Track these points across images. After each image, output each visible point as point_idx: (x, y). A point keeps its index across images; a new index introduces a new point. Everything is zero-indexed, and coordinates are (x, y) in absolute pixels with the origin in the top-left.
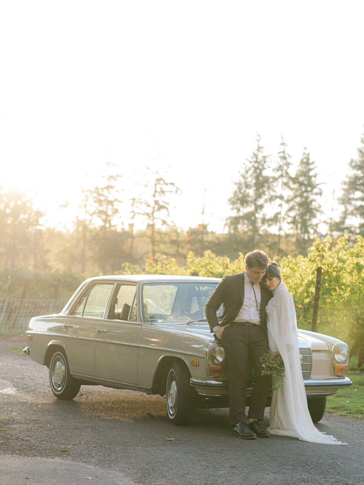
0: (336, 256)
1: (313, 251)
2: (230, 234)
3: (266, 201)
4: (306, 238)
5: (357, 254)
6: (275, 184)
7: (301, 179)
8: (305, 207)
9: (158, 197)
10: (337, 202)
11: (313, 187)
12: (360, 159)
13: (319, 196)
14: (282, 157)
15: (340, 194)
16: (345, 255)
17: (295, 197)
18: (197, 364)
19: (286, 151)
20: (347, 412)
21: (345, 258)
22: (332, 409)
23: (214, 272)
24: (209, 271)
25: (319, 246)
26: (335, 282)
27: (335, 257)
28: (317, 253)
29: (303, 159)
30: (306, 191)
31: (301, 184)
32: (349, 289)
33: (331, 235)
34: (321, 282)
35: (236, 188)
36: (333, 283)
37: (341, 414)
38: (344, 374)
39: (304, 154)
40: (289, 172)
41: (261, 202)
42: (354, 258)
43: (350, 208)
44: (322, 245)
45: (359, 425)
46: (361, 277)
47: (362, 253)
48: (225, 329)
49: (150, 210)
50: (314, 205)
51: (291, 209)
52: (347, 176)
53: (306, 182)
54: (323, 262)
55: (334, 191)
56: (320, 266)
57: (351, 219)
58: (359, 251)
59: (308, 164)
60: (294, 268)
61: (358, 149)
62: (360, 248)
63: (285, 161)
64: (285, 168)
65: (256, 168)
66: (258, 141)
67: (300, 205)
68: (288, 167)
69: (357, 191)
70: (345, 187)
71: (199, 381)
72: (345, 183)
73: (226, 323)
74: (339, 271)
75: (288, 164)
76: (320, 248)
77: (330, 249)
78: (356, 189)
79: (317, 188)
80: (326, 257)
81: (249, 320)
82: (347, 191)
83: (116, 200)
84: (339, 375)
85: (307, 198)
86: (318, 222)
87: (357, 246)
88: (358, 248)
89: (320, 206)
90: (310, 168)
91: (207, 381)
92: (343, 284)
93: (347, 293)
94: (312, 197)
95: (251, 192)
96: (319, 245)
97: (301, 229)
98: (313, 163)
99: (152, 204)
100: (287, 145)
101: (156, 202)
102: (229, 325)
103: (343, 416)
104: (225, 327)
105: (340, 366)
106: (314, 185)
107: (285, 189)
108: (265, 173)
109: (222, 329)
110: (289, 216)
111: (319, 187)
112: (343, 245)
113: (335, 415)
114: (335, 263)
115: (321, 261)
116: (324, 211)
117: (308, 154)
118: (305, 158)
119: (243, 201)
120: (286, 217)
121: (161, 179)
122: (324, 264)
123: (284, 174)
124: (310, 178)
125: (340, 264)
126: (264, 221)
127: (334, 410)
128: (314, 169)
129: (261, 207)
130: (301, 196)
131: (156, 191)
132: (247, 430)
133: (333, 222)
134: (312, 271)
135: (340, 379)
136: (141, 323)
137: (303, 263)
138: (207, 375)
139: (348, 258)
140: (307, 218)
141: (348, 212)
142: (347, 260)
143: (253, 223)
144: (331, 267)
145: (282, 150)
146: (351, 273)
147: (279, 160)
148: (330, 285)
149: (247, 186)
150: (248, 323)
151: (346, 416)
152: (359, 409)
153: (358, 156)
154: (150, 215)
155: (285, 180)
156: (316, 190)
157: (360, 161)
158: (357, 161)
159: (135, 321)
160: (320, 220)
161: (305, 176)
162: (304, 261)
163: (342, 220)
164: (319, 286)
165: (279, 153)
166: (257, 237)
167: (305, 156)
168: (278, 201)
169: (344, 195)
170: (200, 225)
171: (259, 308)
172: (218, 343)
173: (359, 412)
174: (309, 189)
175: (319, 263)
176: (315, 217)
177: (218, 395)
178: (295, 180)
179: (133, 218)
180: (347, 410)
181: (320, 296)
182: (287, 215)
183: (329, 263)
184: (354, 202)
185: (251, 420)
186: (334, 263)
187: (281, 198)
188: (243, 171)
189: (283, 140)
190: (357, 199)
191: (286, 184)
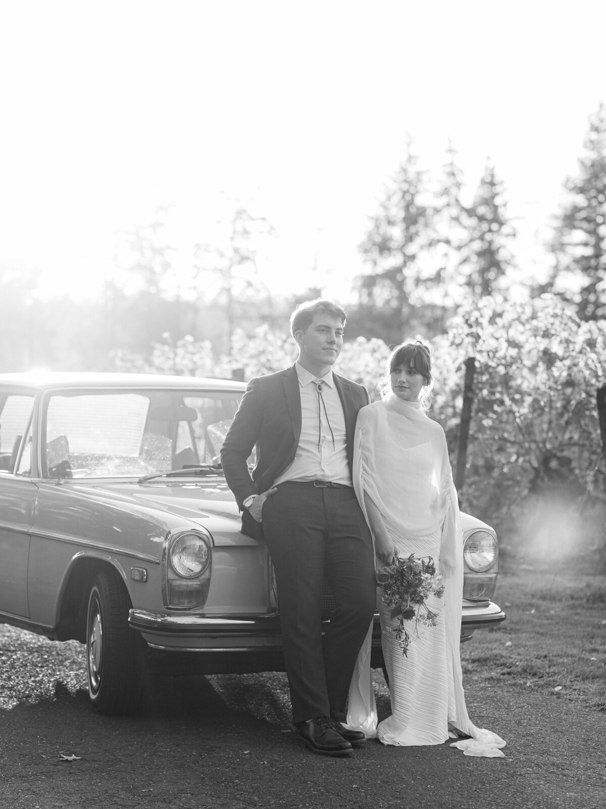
0: (505, 336)
1: (458, 325)
2: (361, 306)
3: (422, 247)
5: (544, 332)
6: (436, 218)
7: (482, 210)
8: (488, 257)
9: (240, 243)
11: (501, 224)
12: (582, 177)
13: (510, 239)
14: (449, 172)
15: (549, 235)
16: (522, 333)
17: (472, 240)
18: (143, 578)
19: (456, 163)
20: (504, 671)
21: (521, 339)
22: (474, 661)
25: (470, 317)
26: (502, 388)
27: (501, 337)
28: (467, 330)
29: (485, 176)
30: (490, 231)
31: (481, 219)
32: (528, 400)
34: (474, 387)
35: (371, 225)
36: (499, 389)
37: (489, 676)
38: (486, 595)
39: (487, 167)
40: (460, 198)
41: (412, 249)
42: (539, 339)
43: (565, 260)
44: (476, 314)
45: (523, 707)
46: (553, 376)
47: (556, 330)
48: (268, 498)
49: (224, 263)
50: (503, 254)
51: (465, 260)
53: (489, 216)
54: (479, 348)
56: (472, 355)
57: (565, 277)
58: (549, 326)
59: (492, 184)
62: (552, 320)
63: (453, 180)
64: (454, 191)
65: (405, 192)
66: (409, 145)
67: (481, 254)
68: (459, 190)
69: (576, 230)
71: (149, 618)
72: (556, 217)
74: (511, 365)
75: (458, 185)
76: (473, 319)
77: (492, 321)
78: (574, 227)
79: (507, 226)
80: (483, 338)
82: (560, 231)
83: (168, 247)
84: (475, 598)
85: (490, 243)
86: (510, 283)
87: (546, 315)
88: (546, 319)
89: (513, 256)
90: (495, 191)
91: (166, 618)
92: (519, 391)
93: (524, 407)
94: (499, 240)
95: (397, 233)
96: (469, 313)
98: (500, 183)
99: (230, 253)
100: (457, 153)
101: (236, 250)
103: (494, 680)
105: (477, 578)
106: (504, 220)
107: (454, 228)
108: (421, 200)
110: (460, 274)
111: (510, 223)
112: (518, 313)
113: (475, 678)
114: (501, 349)
115: (474, 345)
117: (493, 169)
118: (488, 175)
119: (384, 247)
120: (455, 275)
121: (244, 211)
122: (480, 352)
123: (453, 201)
124: (496, 208)
125: (513, 352)
126: (418, 281)
127: (475, 664)
128: (501, 193)
129: (413, 258)
130: (482, 238)
131: (235, 232)
133: (535, 284)
134: (456, 365)
135: (476, 607)
136: (38, 479)
139: (527, 340)
140: (492, 276)
141: (562, 266)
142: (525, 343)
143: (400, 285)
144: (494, 356)
145: (450, 161)
146: (533, 369)
147: (444, 177)
148: (493, 393)
149: (390, 223)
150: (318, 482)
151: (499, 680)
152: (529, 663)
153: (578, 170)
154: (225, 273)
155: (454, 211)
156: (505, 229)
157: (581, 180)
158: (577, 180)
159: (27, 475)
160: (513, 280)
161: (487, 205)
163: (551, 280)
164: (470, 395)
165: (445, 166)
166: (405, 310)
167: (487, 172)
168: (442, 247)
169: (555, 237)
170: (310, 290)
173: (528, 671)
174: (495, 227)
175: (470, 349)
176: (504, 273)
178: (471, 212)
179: (195, 277)
180: (503, 665)
181: (473, 414)
182: (457, 271)
183: (489, 348)
184: (570, 250)
186: (498, 349)
187: (448, 242)
188: (383, 197)
189: (451, 143)
190: (576, 245)
191: (456, 219)
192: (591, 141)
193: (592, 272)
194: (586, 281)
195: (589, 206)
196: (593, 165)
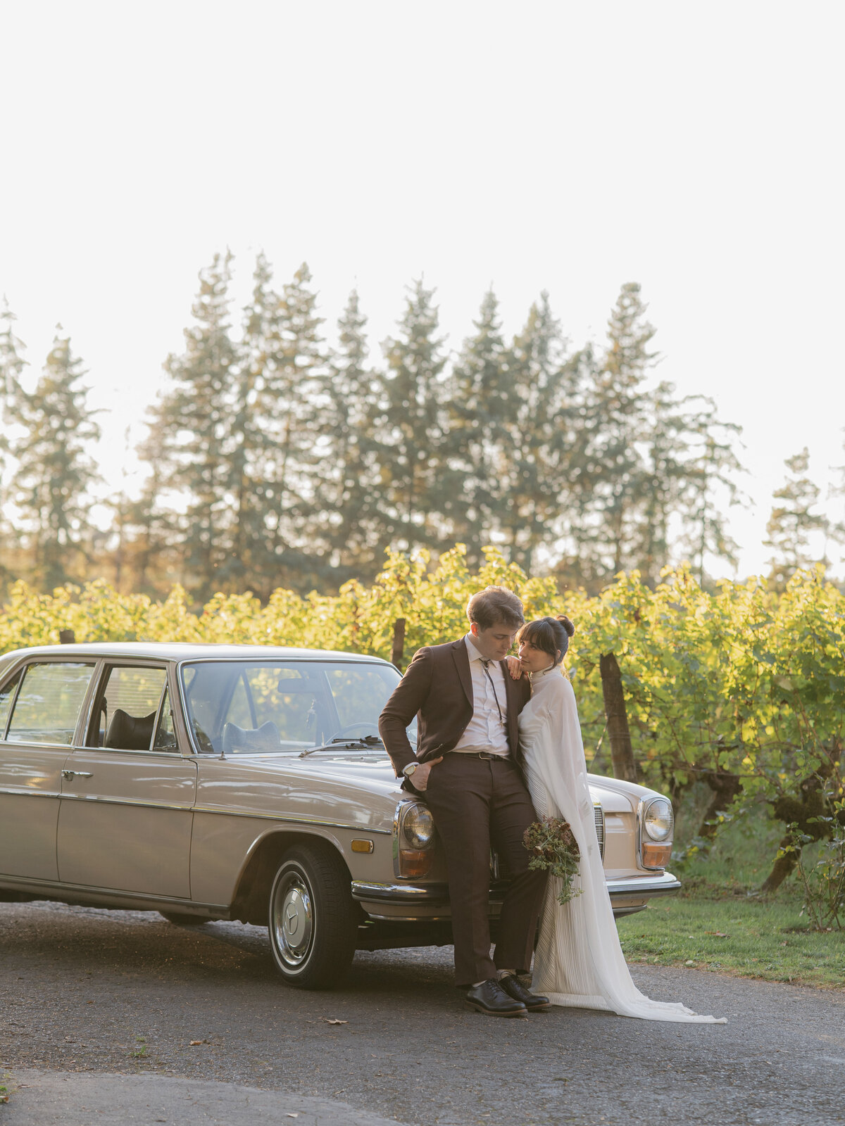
0: (439, 593)
1: (389, 581)
4: (62, 539)
7: (52, 399)
8: (59, 465)
10: (135, 454)
11: (78, 419)
12: (190, 355)
13: (92, 441)
14: (5, 345)
15: (143, 435)
17: (37, 441)
18: (369, 847)
19: (14, 332)
23: (112, 629)
24: (100, 628)
27: (435, 595)
28: (397, 587)
29: (54, 351)
30: (63, 428)
31: (50, 411)
33: (121, 533)
38: (661, 865)
39: (56, 339)
40: (20, 382)
43: (167, 470)
48: (433, 767)
50: (81, 461)
51: (27, 470)
52: (158, 395)
53: (61, 407)
54: (409, 607)
55: (128, 430)
56: (400, 615)
57: (167, 495)
59: (65, 363)
60: (300, 619)
61: (186, 330)
63: (10, 356)
64: (12, 372)
67: (48, 460)
68: (19, 371)
69: (182, 429)
70: (154, 419)
71: (373, 888)
72: (154, 411)
73: (436, 755)
75: (18, 364)
77: (425, 577)
78: (181, 425)
79: (87, 421)
80: (414, 596)
81: (487, 748)
82: (159, 431)
84: (654, 867)
85: (63, 444)
86: (91, 501)
89: (95, 465)
90: (70, 372)
91: (395, 887)
94: (74, 443)
97: (50, 519)
98: (79, 361)
100: (15, 319)
102: (442, 758)
104: (432, 762)
105: (656, 847)
106: (82, 415)
107: (11, 423)
109: (427, 768)
110: (20, 488)
111: (92, 418)
112: (454, 568)
114: (436, 609)
115: (404, 605)
116: (105, 477)
117: (68, 341)
118: (59, 349)
120: (13, 489)
122: (411, 612)
123: (10, 388)
124: (71, 396)
125: (449, 612)
128: (80, 375)
130: (51, 437)
132: (501, 997)
133: (124, 502)
134: (384, 627)
135: (655, 876)
137: (322, 608)
138: (396, 874)
140: (64, 491)
141: (163, 479)
144: (427, 618)
145: (5, 330)
150: (483, 754)
153: (185, 347)
155: (12, 401)
156: (84, 427)
157: (189, 360)
158: (183, 359)
159: (174, 750)
160: (95, 497)
161: (59, 392)
162: (324, 604)
163: (148, 498)
167: (59, 345)
169: (152, 438)
171: (504, 721)
172: (418, 800)
174: (69, 423)
175: (398, 609)
176: (83, 489)
177: (411, 919)
178: (35, 401)
182: (16, 484)
183: (421, 609)
184: (174, 456)
185: (504, 973)
186: (433, 610)
189: (7, 304)
190: (183, 449)
191: (13, 411)
192: (203, 306)
193: (206, 488)
194: (196, 501)
195: (200, 396)
196: (205, 340)
